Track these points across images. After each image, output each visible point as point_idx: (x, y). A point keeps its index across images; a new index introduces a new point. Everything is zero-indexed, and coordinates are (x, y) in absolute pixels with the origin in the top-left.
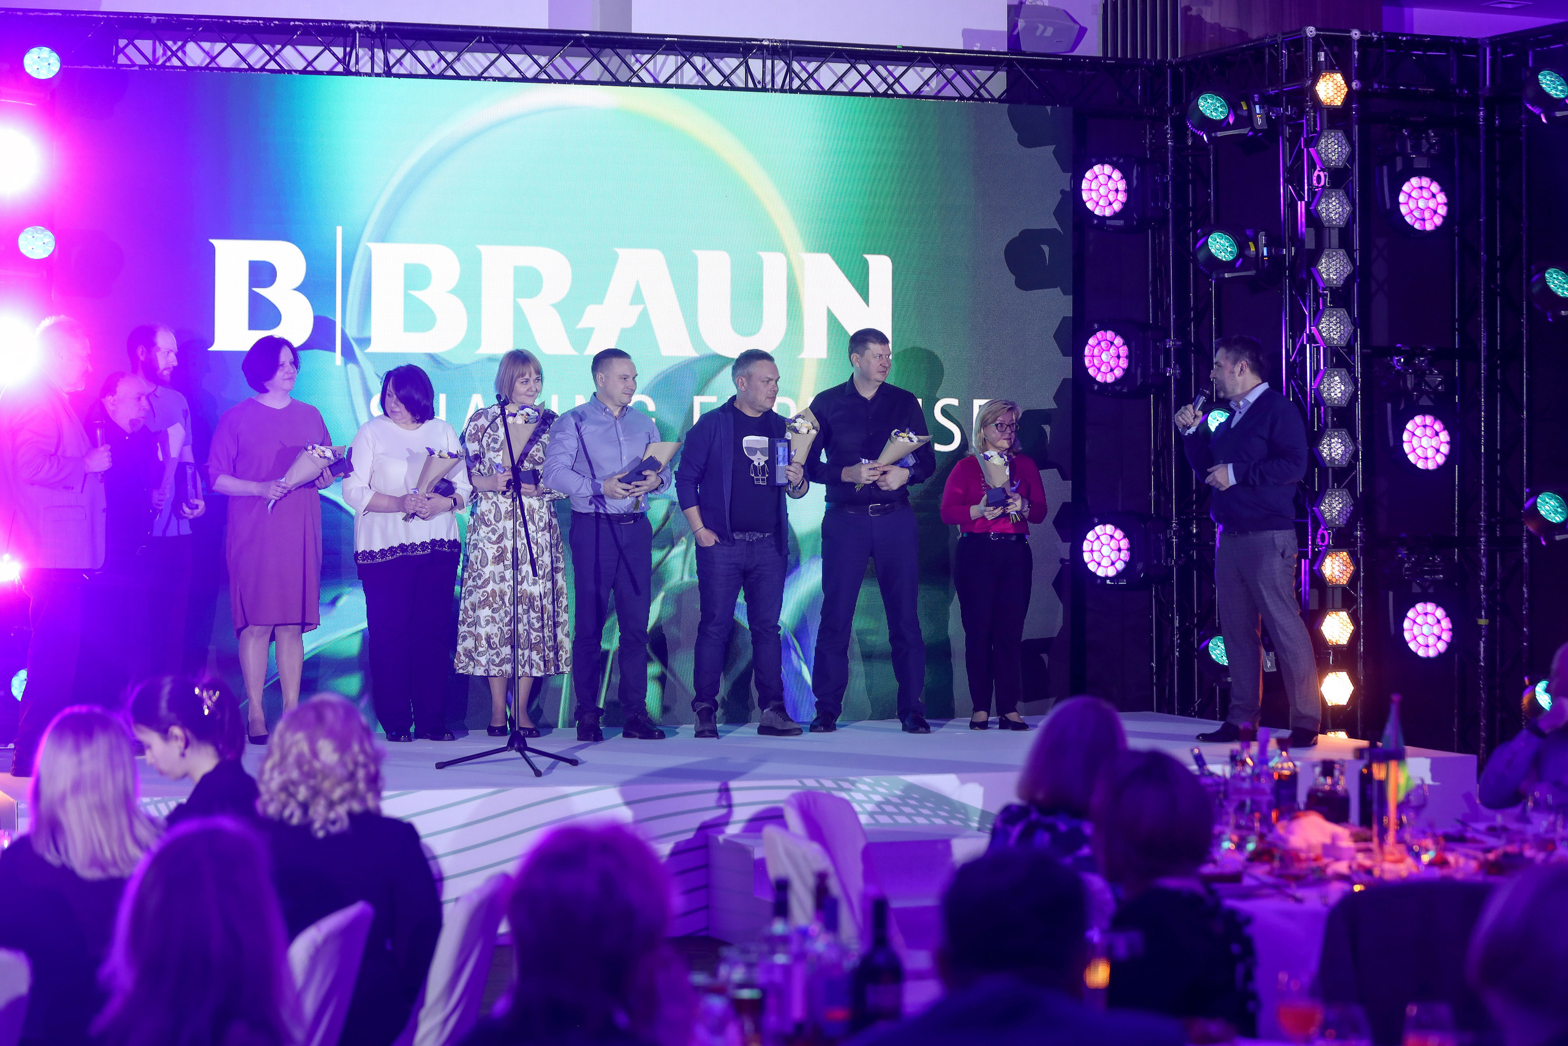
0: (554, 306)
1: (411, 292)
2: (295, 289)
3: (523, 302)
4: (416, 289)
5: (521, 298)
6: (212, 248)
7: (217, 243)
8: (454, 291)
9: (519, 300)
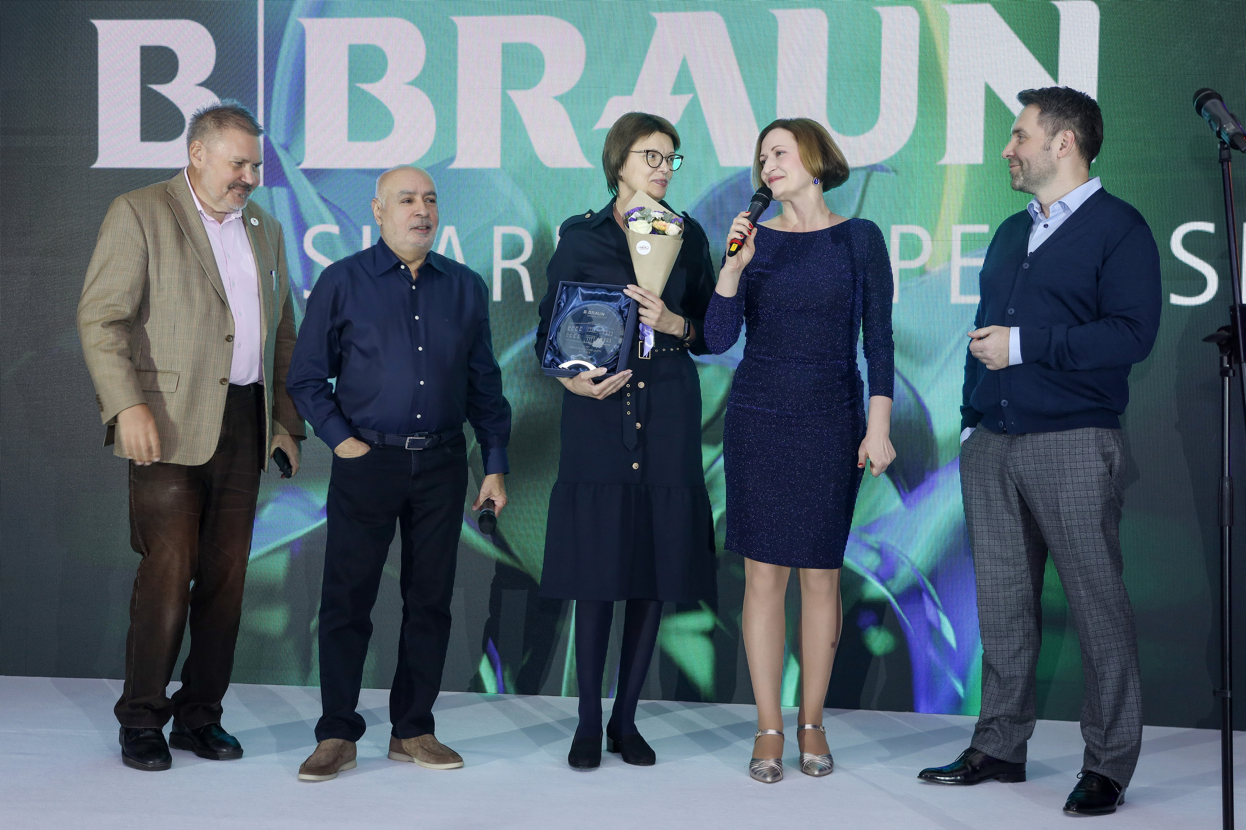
0: (561, 99)
1: (358, 85)
2: (201, 85)
3: (517, 96)
4: (365, 81)
5: (511, 88)
6: (94, 32)
7: (99, 24)
8: (416, 83)
9: (511, 93)
